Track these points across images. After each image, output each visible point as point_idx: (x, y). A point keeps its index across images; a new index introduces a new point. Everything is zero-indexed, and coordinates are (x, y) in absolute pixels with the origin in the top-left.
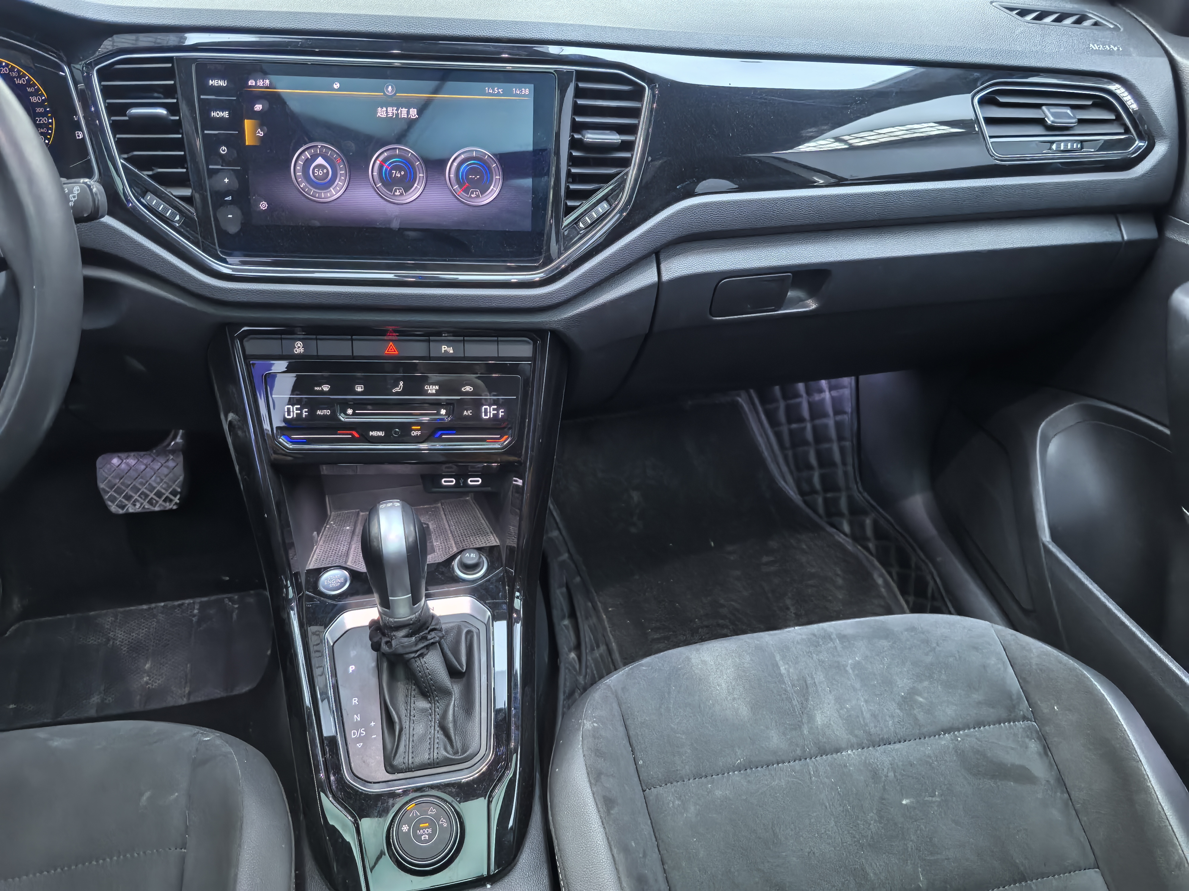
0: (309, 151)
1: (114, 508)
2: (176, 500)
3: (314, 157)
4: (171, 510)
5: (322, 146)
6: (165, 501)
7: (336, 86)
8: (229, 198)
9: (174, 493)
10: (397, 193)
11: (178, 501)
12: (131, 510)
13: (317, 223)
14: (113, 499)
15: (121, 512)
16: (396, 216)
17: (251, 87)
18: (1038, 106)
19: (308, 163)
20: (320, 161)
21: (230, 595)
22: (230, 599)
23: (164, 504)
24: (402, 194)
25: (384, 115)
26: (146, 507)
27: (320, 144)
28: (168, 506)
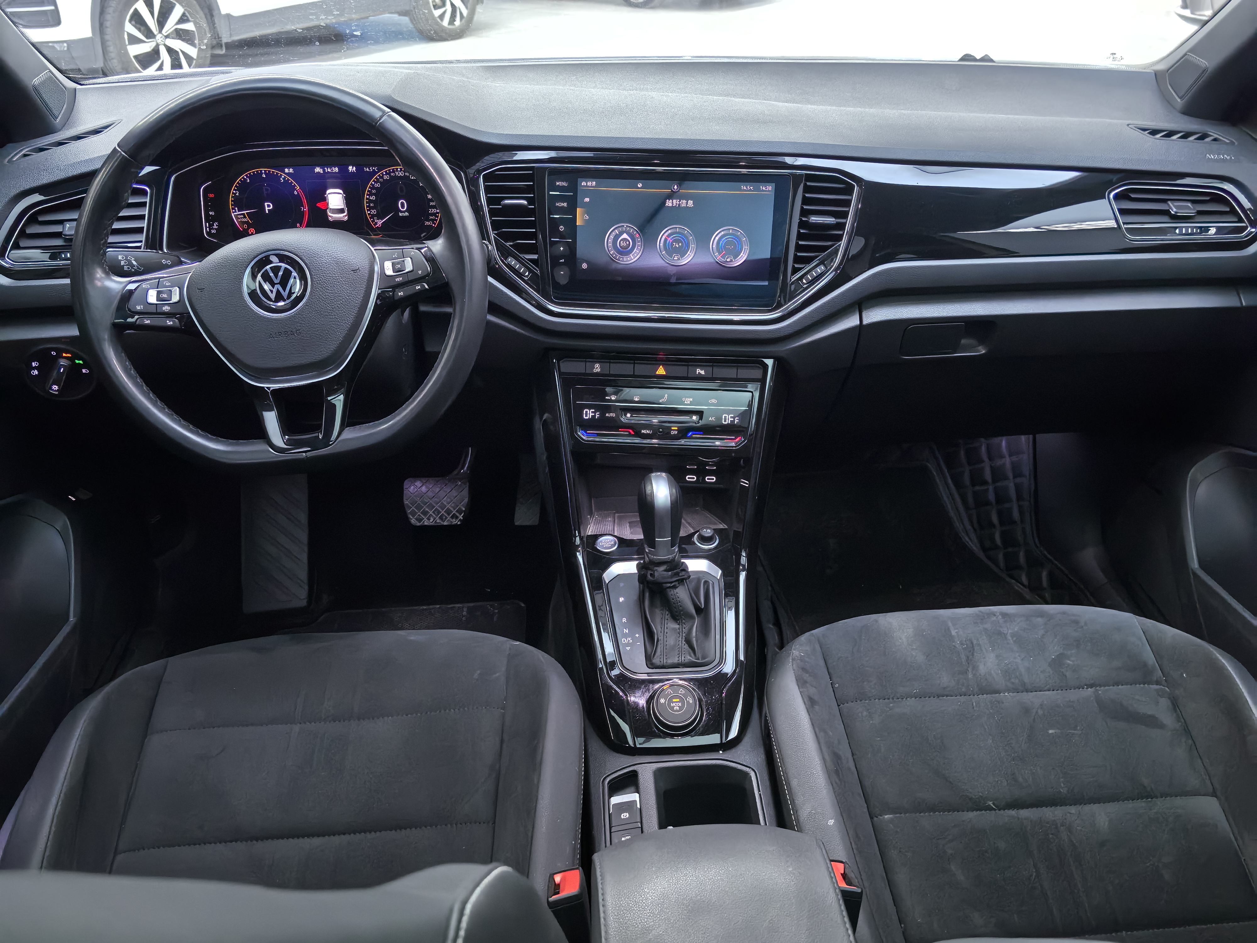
0: (618, 229)
1: (413, 521)
2: (461, 517)
3: (621, 233)
4: (456, 525)
5: (627, 226)
6: (452, 517)
7: (640, 185)
8: (563, 261)
9: (460, 511)
10: (676, 258)
11: (462, 518)
12: (426, 524)
13: (620, 279)
14: (414, 514)
15: (418, 524)
16: (674, 274)
17: (584, 186)
18: (1165, 201)
19: (617, 237)
20: (625, 236)
21: (491, 603)
22: (491, 606)
23: (451, 519)
24: (679, 259)
25: (670, 205)
26: (438, 521)
27: (625, 225)
28: (455, 522)
